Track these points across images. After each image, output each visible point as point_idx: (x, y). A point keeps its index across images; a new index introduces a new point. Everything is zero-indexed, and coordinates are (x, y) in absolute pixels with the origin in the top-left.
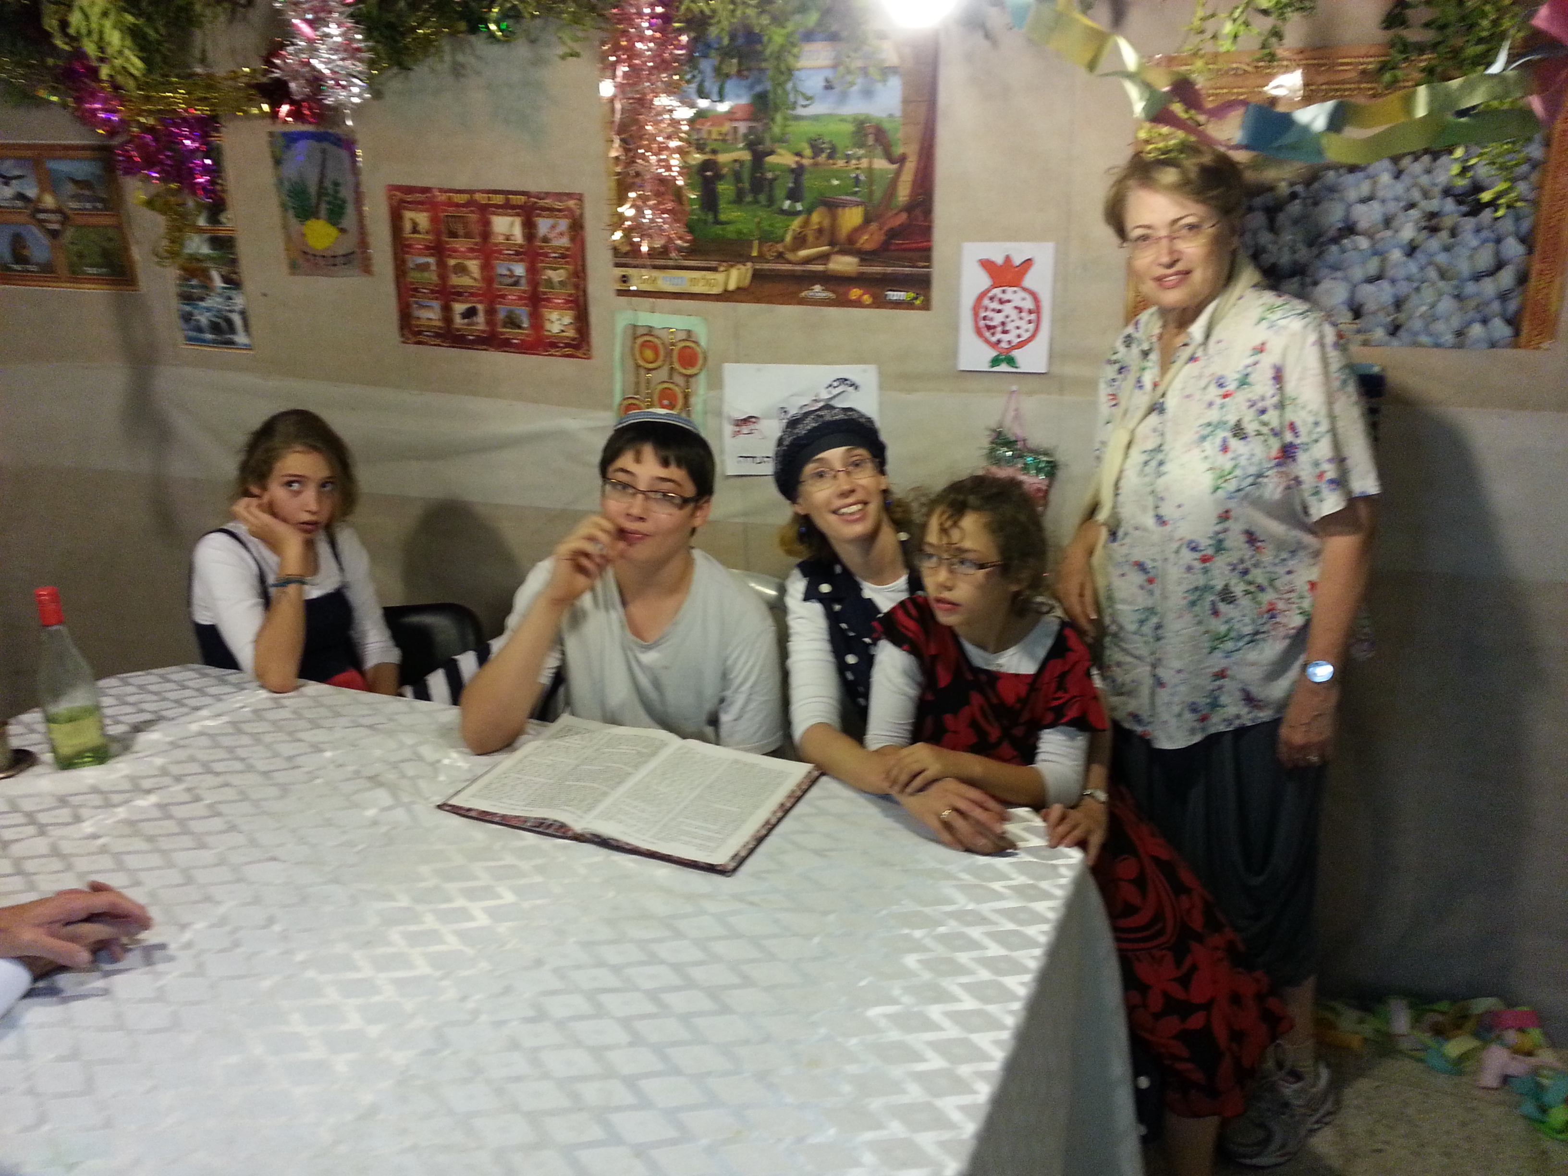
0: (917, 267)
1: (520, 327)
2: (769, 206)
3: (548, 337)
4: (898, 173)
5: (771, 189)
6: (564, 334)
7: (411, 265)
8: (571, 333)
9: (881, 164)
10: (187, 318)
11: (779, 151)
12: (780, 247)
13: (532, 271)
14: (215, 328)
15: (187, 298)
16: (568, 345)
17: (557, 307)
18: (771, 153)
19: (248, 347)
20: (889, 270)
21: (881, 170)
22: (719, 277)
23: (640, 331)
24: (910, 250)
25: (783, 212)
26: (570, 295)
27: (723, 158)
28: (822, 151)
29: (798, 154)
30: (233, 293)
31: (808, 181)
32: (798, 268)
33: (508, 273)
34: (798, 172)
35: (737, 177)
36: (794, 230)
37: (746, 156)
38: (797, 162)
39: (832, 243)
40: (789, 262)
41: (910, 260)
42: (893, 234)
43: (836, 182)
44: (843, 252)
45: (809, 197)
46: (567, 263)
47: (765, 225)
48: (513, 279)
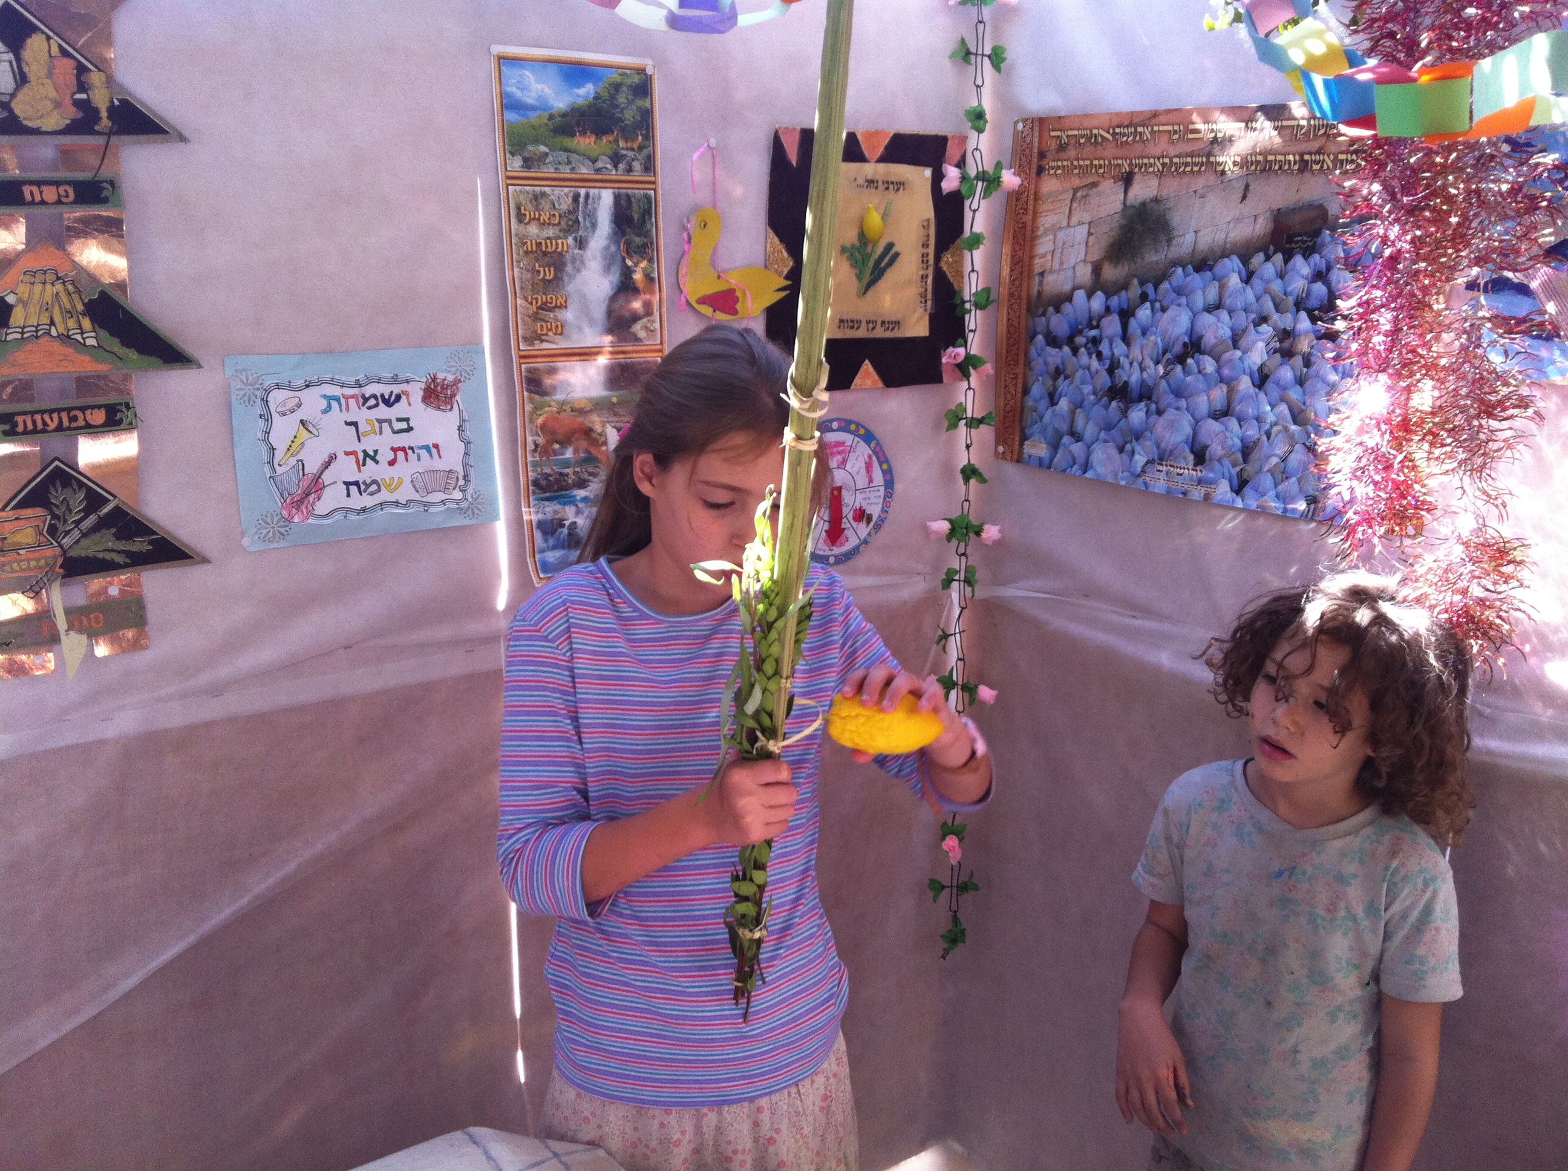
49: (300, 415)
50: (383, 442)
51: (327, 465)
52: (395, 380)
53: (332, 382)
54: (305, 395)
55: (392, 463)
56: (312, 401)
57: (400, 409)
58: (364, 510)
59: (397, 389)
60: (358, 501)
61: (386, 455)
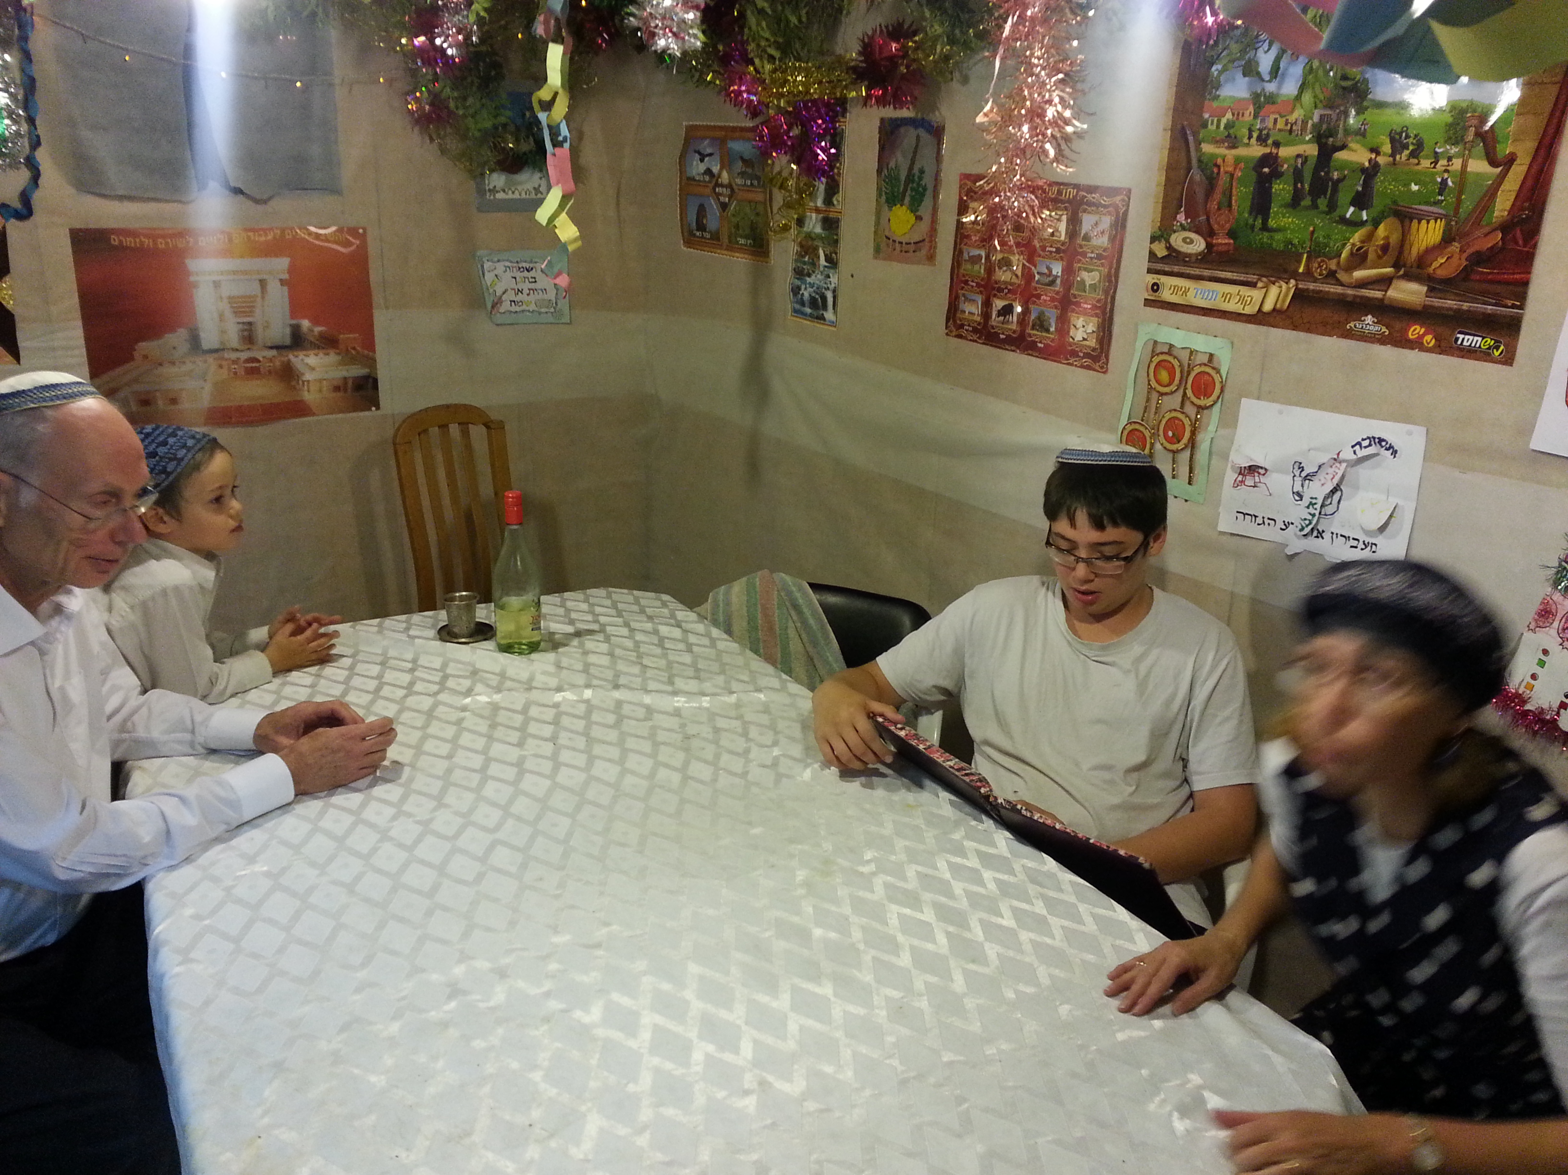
0: (1506, 306)
1: (1048, 331)
2: (1328, 213)
3: (1070, 345)
4: (1500, 179)
5: (1335, 190)
6: (1085, 343)
7: (966, 256)
8: (1092, 343)
9: (1479, 166)
10: (796, 290)
11: (1352, 145)
12: (1333, 265)
13: (1069, 271)
14: (813, 303)
15: (800, 273)
16: (1087, 355)
17: (1085, 313)
18: (1343, 147)
19: (833, 324)
20: (1466, 306)
21: (1478, 174)
22: (1256, 294)
23: (1159, 349)
24: (1499, 282)
25: (1343, 220)
26: (1099, 301)
27: (1285, 152)
28: (1406, 147)
29: (1375, 150)
30: (831, 272)
31: (1380, 184)
32: (1350, 292)
33: (1046, 271)
34: (1370, 172)
35: (1298, 175)
36: (1353, 245)
37: (1312, 150)
38: (1370, 161)
39: (1396, 265)
40: (1342, 284)
41: (1497, 295)
42: (1478, 259)
43: (1415, 188)
44: (1408, 277)
45: (1378, 203)
46: (1103, 265)
47: (1320, 236)
48: (1051, 279)
49: (496, 272)
50: (526, 286)
51: (504, 293)
52: (531, 262)
53: (507, 260)
54: (497, 265)
55: (528, 295)
56: (500, 267)
57: (532, 274)
58: (516, 312)
59: (531, 265)
60: (514, 308)
61: (526, 291)
